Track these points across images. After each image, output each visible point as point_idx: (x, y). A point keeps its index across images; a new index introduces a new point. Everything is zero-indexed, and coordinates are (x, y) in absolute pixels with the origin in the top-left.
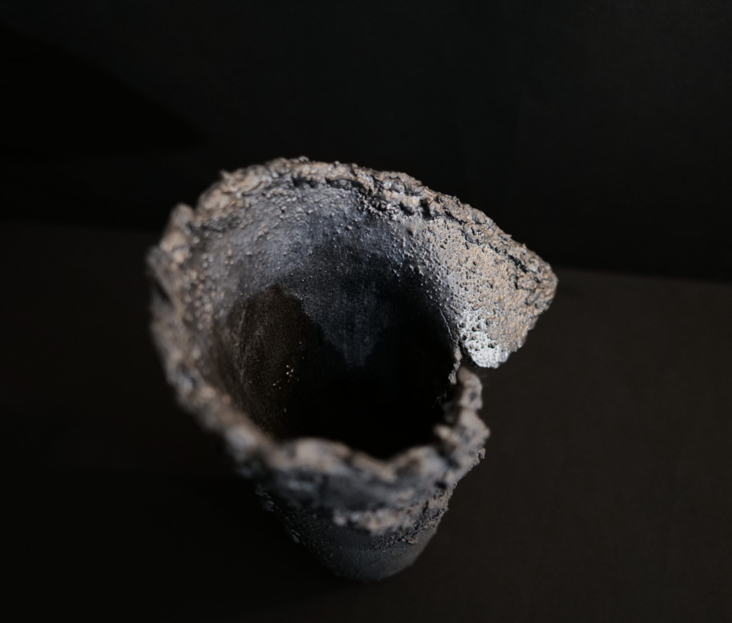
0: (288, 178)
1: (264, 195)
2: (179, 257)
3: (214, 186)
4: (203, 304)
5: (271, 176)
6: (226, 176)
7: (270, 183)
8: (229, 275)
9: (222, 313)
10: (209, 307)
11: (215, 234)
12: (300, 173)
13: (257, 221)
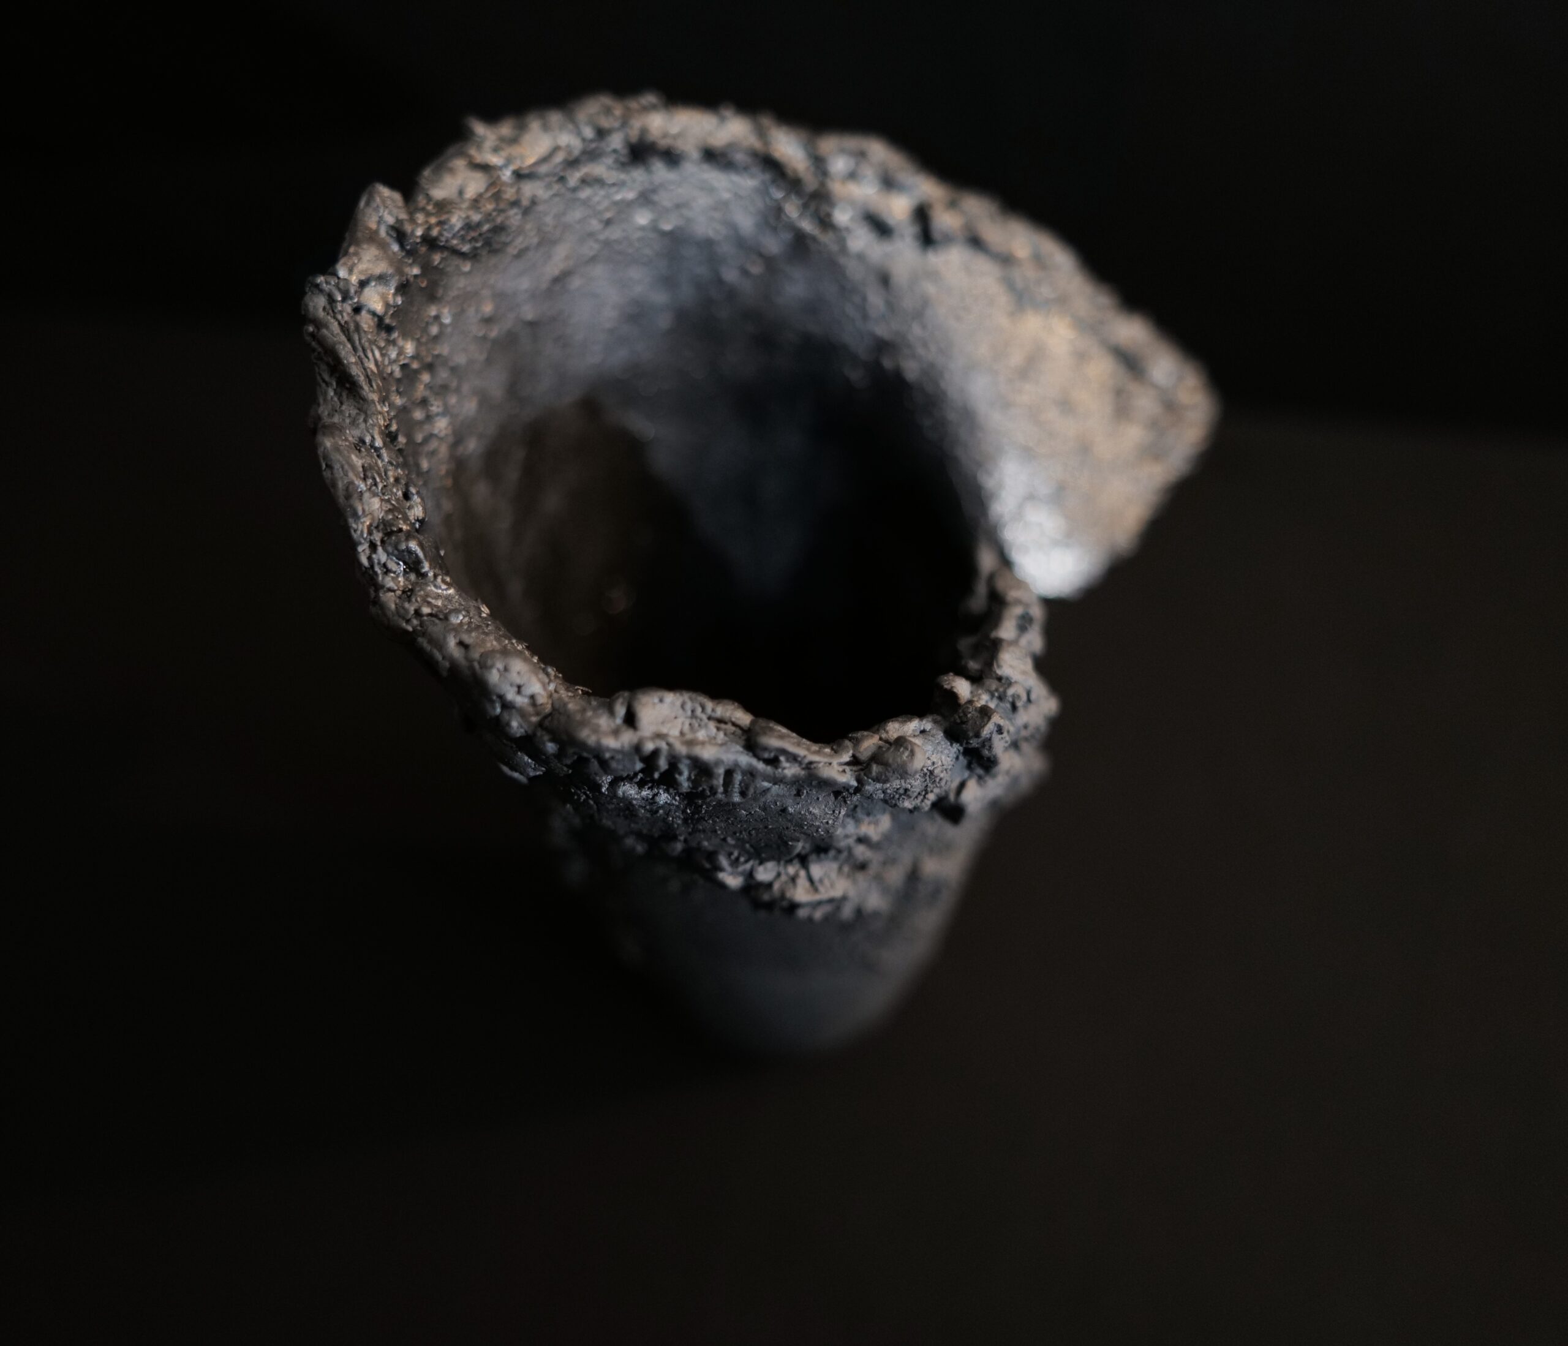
0: (616, 141)
1: (562, 179)
2: (375, 299)
3: (451, 150)
4: (429, 418)
5: (579, 133)
6: (480, 129)
7: (576, 153)
8: (489, 361)
9: (472, 446)
10: (441, 425)
11: (456, 261)
12: (644, 131)
13: (547, 241)
